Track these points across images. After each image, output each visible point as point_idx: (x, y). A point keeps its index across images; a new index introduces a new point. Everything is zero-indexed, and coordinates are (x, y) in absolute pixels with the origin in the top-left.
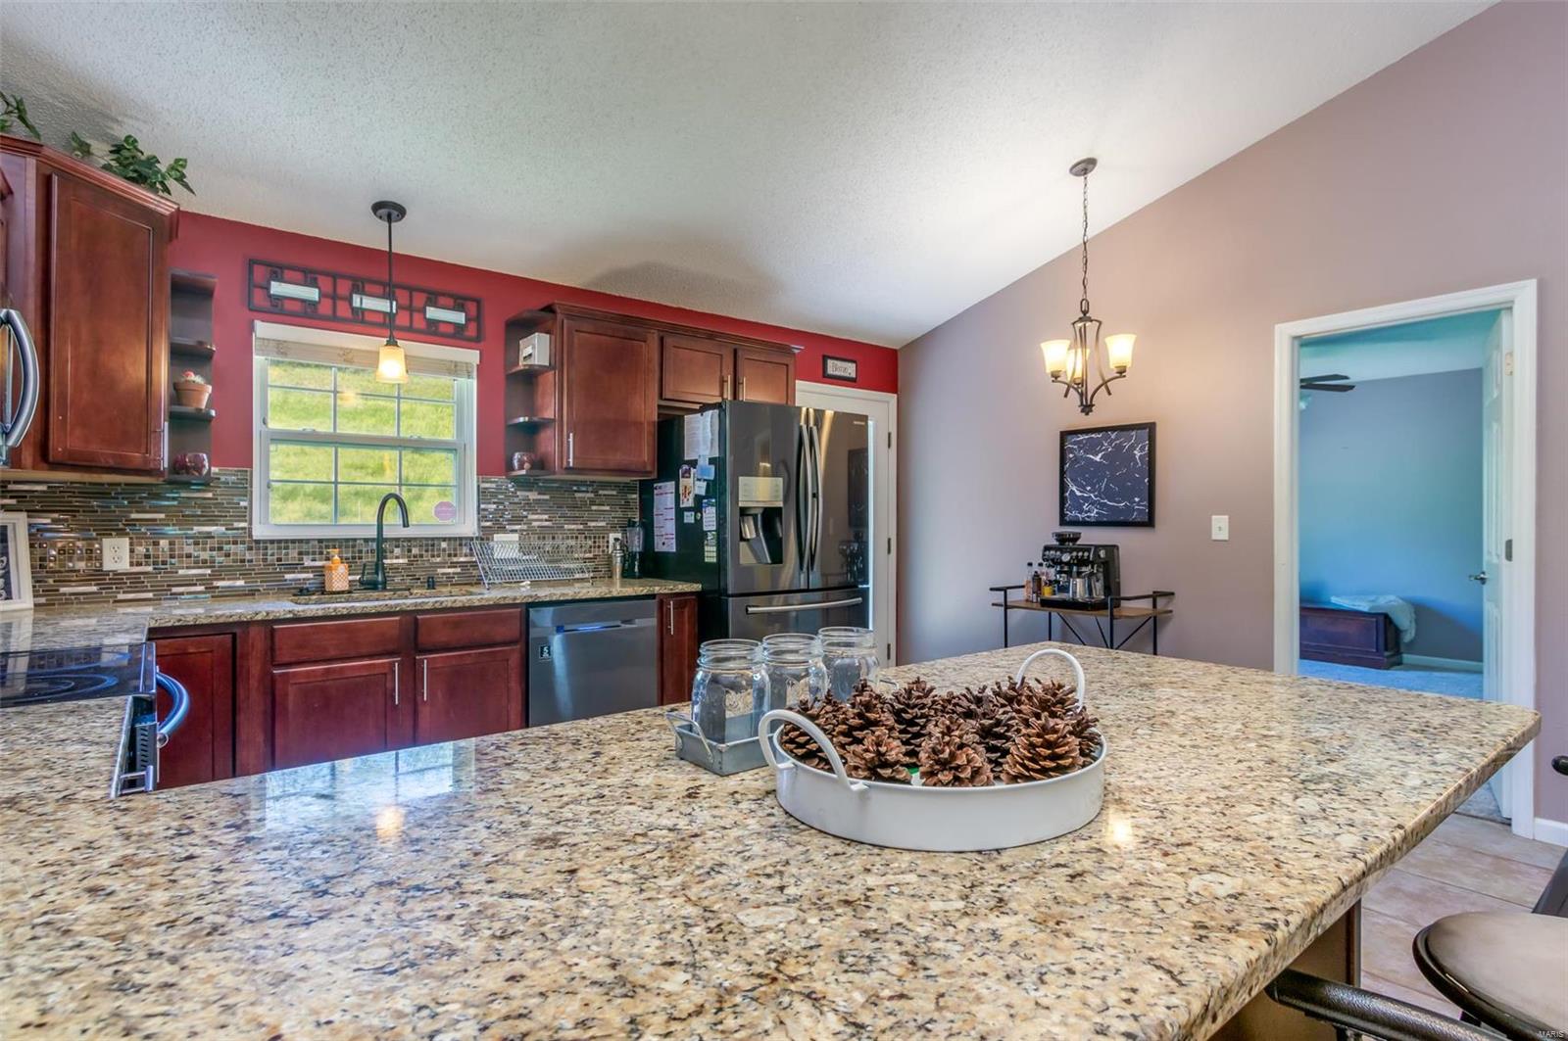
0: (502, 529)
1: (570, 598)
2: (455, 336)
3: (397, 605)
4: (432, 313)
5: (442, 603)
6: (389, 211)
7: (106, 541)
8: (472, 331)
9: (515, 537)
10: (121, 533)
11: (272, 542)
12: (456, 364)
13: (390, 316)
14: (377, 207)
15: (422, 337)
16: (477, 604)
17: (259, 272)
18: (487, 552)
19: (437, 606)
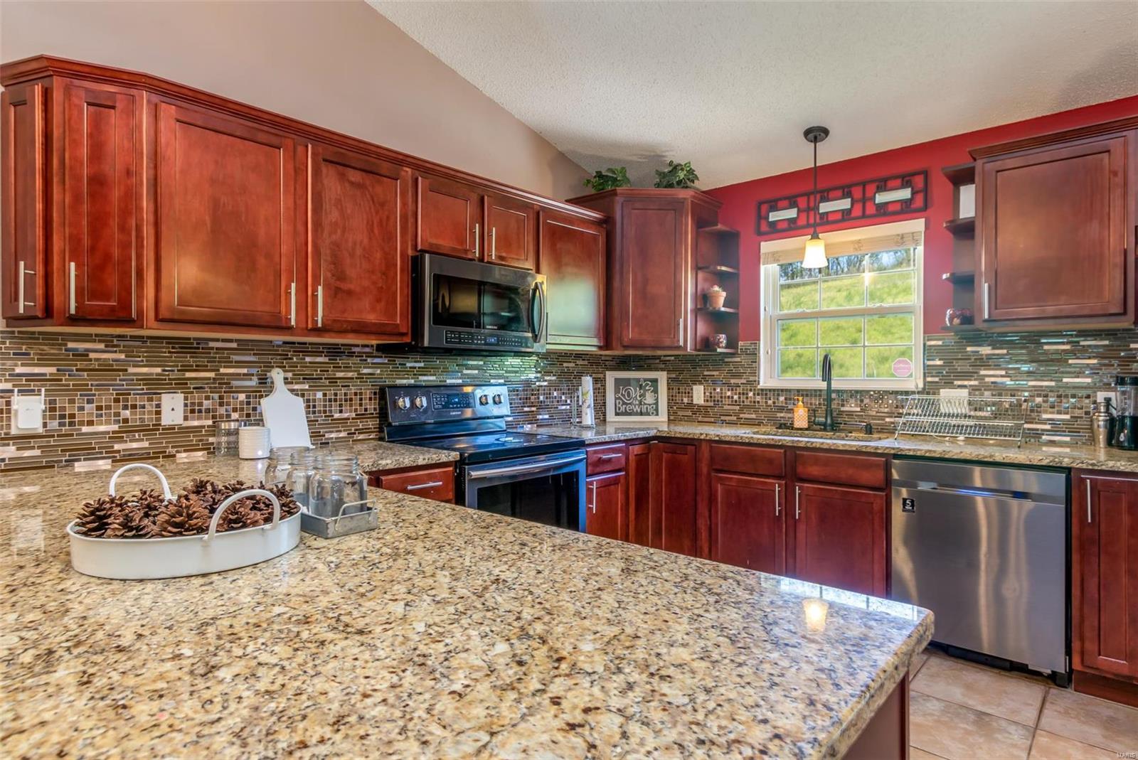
0: (949, 384)
1: (937, 455)
2: (904, 211)
3: (780, 440)
4: (881, 198)
5: (812, 443)
6: (816, 134)
7: (695, 387)
8: (919, 202)
9: (965, 392)
10: (700, 383)
11: (770, 390)
12: (902, 237)
13: (849, 211)
14: (807, 133)
15: (875, 220)
16: (841, 448)
17: (764, 207)
18: (931, 408)
19: (809, 445)
